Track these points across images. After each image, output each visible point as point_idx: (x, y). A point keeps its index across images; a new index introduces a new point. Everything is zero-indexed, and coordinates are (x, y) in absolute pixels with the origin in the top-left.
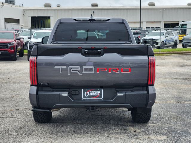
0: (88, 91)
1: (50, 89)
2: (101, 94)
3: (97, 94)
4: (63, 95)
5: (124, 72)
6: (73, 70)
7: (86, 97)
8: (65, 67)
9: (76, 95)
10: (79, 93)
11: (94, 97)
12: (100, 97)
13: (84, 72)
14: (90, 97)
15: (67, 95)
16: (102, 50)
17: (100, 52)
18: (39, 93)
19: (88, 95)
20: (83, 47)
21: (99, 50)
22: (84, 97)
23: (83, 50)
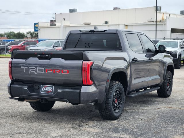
0: (45, 87)
1: (22, 83)
2: (52, 90)
3: (50, 89)
4: (25, 88)
5: (64, 73)
6: (31, 70)
7: (43, 92)
8: (27, 67)
9: (36, 89)
10: (39, 88)
11: (48, 91)
12: (52, 92)
13: (38, 72)
14: (45, 91)
15: (27, 88)
16: (49, 55)
17: (48, 57)
18: (12, 85)
19: (45, 90)
20: (37, 53)
21: (47, 56)
22: (42, 91)
23: (37, 55)
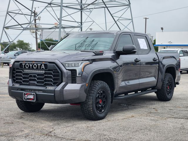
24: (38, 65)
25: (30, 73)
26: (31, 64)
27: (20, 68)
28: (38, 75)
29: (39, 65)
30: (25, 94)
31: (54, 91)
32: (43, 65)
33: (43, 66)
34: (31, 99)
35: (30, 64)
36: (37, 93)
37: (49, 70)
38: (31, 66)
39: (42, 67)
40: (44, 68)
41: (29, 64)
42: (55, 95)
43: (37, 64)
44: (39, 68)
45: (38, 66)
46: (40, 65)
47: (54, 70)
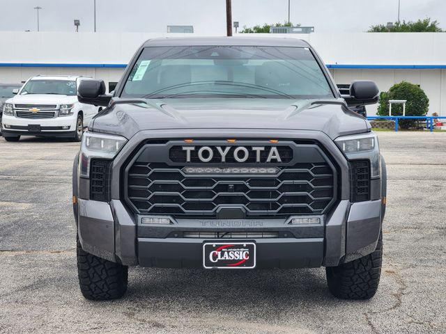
24: (254, 149)
25: (218, 179)
26: (223, 148)
27: (170, 163)
28: (254, 181)
29: (258, 149)
30: (209, 249)
31: (323, 231)
32: (274, 149)
33: (274, 154)
34: (239, 260)
35: (219, 149)
36: (258, 241)
37: (298, 165)
38: (223, 154)
39: (270, 157)
40: (279, 160)
41: (213, 147)
42: (325, 240)
43: (249, 148)
44: (258, 160)
45: (253, 154)
46: (263, 149)
47: (316, 164)
